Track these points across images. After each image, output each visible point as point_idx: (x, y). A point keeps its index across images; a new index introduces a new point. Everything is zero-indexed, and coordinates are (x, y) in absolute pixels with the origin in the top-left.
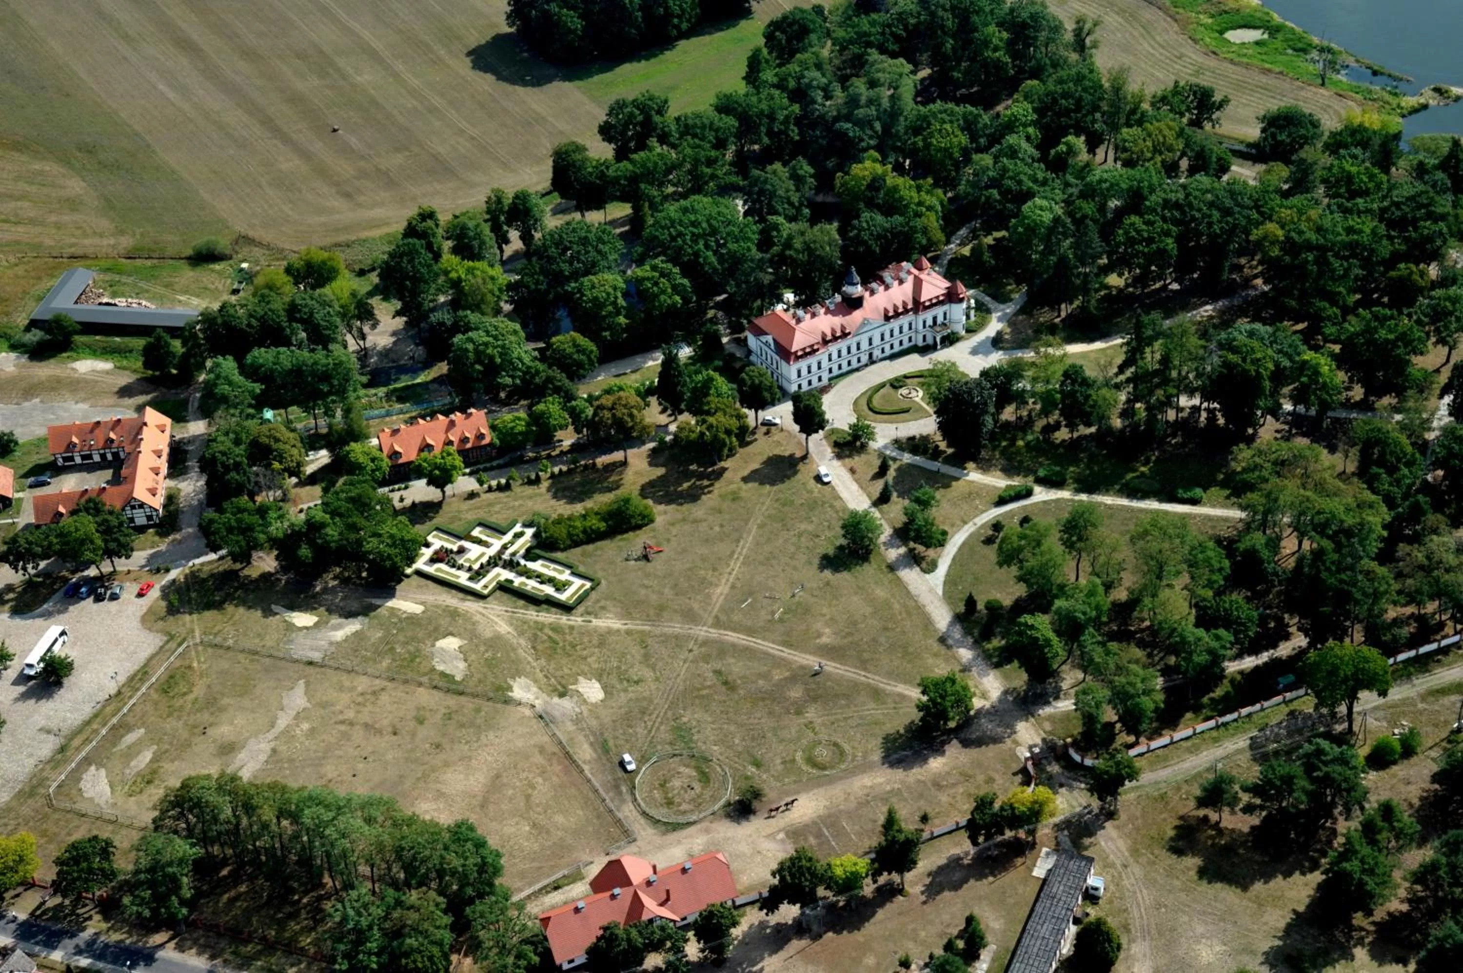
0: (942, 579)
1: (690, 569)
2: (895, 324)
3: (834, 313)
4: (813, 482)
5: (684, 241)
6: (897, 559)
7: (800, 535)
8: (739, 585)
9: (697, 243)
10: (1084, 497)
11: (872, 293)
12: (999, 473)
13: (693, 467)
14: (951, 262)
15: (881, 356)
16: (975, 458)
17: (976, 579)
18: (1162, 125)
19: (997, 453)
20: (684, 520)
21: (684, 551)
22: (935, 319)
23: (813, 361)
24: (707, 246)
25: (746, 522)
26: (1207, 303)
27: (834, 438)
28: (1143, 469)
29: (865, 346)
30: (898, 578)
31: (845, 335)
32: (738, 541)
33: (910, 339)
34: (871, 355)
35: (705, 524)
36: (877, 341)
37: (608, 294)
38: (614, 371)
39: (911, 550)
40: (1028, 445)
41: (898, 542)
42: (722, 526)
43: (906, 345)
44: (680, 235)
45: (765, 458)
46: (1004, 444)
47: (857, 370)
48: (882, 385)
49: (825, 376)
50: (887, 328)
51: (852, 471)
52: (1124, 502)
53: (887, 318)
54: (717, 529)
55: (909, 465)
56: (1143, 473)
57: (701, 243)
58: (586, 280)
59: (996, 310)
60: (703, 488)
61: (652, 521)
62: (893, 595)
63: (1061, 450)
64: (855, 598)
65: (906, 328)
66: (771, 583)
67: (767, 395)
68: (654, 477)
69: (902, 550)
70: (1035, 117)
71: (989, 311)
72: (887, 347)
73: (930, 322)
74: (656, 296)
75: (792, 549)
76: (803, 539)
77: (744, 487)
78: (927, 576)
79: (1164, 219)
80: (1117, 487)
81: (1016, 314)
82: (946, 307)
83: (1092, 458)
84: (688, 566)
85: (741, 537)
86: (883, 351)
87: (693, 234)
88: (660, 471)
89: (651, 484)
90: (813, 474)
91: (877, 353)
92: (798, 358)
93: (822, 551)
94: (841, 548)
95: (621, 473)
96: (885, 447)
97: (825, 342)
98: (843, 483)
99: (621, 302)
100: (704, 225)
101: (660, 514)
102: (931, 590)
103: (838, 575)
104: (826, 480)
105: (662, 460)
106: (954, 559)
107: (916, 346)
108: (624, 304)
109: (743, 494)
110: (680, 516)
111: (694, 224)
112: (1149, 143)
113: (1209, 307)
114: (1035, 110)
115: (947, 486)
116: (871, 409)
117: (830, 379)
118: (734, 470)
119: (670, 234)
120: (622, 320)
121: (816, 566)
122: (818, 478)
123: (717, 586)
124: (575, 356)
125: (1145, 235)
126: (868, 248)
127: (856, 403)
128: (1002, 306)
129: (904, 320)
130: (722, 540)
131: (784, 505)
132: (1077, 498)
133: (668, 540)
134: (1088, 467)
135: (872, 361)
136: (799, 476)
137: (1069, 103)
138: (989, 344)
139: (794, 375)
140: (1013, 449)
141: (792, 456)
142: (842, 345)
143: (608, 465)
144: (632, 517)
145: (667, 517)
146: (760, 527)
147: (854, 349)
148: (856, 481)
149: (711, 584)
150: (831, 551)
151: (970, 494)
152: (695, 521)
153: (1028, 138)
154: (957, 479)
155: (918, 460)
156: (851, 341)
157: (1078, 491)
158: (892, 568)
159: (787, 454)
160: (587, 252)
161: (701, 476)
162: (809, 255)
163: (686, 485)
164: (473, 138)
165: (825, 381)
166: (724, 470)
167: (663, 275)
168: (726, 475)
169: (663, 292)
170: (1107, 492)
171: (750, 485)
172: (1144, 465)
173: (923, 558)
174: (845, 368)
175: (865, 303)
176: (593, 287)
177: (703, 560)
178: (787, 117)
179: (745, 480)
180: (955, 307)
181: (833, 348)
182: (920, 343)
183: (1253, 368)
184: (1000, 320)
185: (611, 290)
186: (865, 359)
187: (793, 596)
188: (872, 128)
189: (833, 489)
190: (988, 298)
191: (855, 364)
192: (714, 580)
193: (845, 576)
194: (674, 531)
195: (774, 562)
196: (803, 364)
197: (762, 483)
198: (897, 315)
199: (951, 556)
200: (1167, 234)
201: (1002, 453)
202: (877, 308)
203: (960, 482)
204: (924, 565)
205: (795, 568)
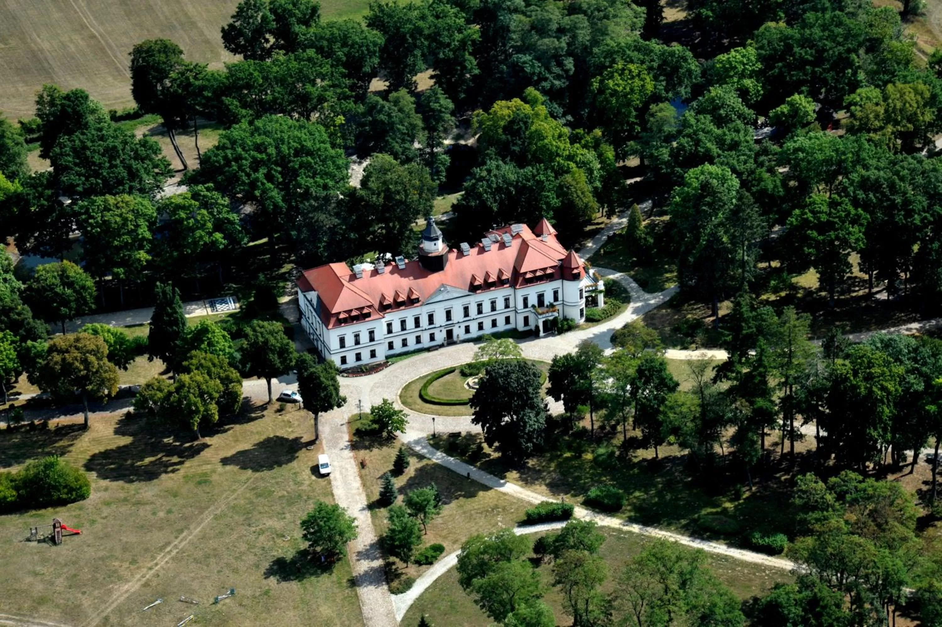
0: (410, 602)
1: (102, 559)
2: (485, 297)
3: (403, 273)
4: (308, 472)
5: (240, 168)
6: (366, 573)
7: (262, 532)
8: (154, 584)
9: (256, 170)
10: (636, 528)
11: (461, 254)
12: (544, 487)
13: (168, 440)
14: (610, 239)
15: (463, 336)
16: (521, 467)
17: (452, 607)
18: (907, 88)
19: (553, 465)
20: (125, 500)
21: (107, 536)
22: (541, 297)
23: (363, 328)
24: (269, 177)
25: (202, 510)
26: (914, 320)
27: (358, 425)
28: (728, 505)
29: (440, 319)
30: (356, 595)
31: (411, 302)
32: (182, 531)
33: (507, 320)
34: (450, 333)
35: (148, 508)
36: (458, 315)
37: (125, 220)
38: (129, 320)
39: (389, 565)
40: (595, 459)
41: (377, 553)
42: (169, 512)
43: (501, 326)
44: (238, 158)
45: (262, 438)
46: (568, 455)
47: (428, 350)
48: (451, 371)
49: (382, 352)
50: (473, 301)
51: (363, 465)
52: (685, 540)
53: (473, 289)
54: (162, 514)
55: (437, 466)
56: (725, 509)
57: (263, 171)
58: (99, 200)
59: (638, 299)
60: (167, 465)
61: (83, 497)
62: (340, 615)
63: (636, 470)
64: (291, 614)
65: (500, 305)
66: (195, 585)
67: (275, 359)
68: (113, 446)
69: (378, 563)
70: (759, 65)
71: (627, 300)
72: (474, 327)
73: (533, 300)
74: (192, 230)
75: (243, 547)
76: (262, 538)
77: (220, 468)
78: (393, 597)
79: (856, 203)
80: (683, 522)
81: (659, 307)
82: (556, 284)
83: (670, 485)
84: (101, 554)
85: (187, 528)
86: (467, 330)
87: (255, 160)
88: (126, 440)
89: (106, 455)
90: (311, 464)
91: (459, 332)
92: (340, 322)
93: (278, 553)
94: (303, 553)
95: (75, 438)
96: (417, 442)
97: (384, 308)
98: (345, 477)
99: (144, 232)
100: (272, 150)
101: (98, 490)
102: (390, 614)
103: (284, 584)
104: (323, 471)
105: (133, 428)
106: (436, 581)
107: (515, 330)
108: (148, 235)
109: (215, 478)
110: (122, 495)
111: (259, 148)
112: (881, 110)
113: (915, 325)
114: (760, 58)
115: (471, 495)
116: (421, 397)
117: (387, 357)
118: (217, 449)
119: (225, 158)
120: (143, 255)
121: (263, 570)
122: (315, 470)
123: (127, 581)
124: (58, 290)
125: (824, 218)
126: (483, 203)
127: (407, 388)
128: (647, 296)
129: (499, 294)
130: (161, 529)
131: (258, 495)
132: (626, 528)
133: (93, 522)
134: (659, 494)
135: (450, 340)
136: (294, 464)
137: (808, 54)
138: (608, 339)
139: (334, 344)
140: (575, 463)
141: (297, 440)
142: (409, 314)
143: (64, 427)
144: (56, 488)
145: (106, 495)
146: (216, 518)
147: (424, 322)
148: (361, 477)
149: (120, 578)
150: (289, 555)
151: (496, 507)
152: (139, 503)
153: (743, 93)
154: (487, 488)
155: (451, 461)
156: (423, 312)
157: (632, 520)
158: (354, 583)
159: (291, 437)
160: (112, 166)
161: (170, 451)
162: (386, 198)
163: (147, 460)
164: (93, 37)
165: (380, 357)
166: (206, 446)
167: (205, 205)
168: (206, 454)
169: (203, 227)
170: (668, 526)
171: (228, 468)
172: (731, 501)
173: (398, 576)
174: (412, 345)
175: (448, 267)
176: (107, 209)
177: (125, 549)
178: (463, 42)
179: (225, 461)
180: (568, 284)
181: (394, 317)
182: (521, 327)
183: (863, 385)
184: (636, 311)
185: (130, 216)
186: (440, 337)
187: (216, 602)
188: (560, 64)
189: (329, 483)
190: (634, 285)
191: (426, 342)
192: (127, 574)
193: (294, 585)
194: (106, 511)
195: (212, 560)
196: (348, 331)
197: (244, 468)
198: (487, 285)
199: (435, 577)
200: (855, 221)
201: (559, 466)
202: (462, 275)
203: (490, 493)
204: (395, 584)
205: (236, 571)
